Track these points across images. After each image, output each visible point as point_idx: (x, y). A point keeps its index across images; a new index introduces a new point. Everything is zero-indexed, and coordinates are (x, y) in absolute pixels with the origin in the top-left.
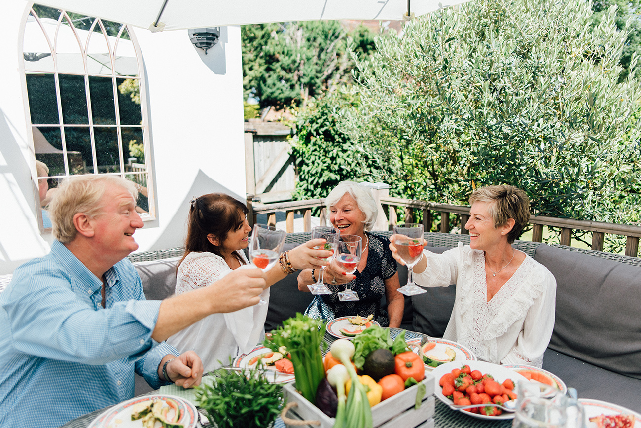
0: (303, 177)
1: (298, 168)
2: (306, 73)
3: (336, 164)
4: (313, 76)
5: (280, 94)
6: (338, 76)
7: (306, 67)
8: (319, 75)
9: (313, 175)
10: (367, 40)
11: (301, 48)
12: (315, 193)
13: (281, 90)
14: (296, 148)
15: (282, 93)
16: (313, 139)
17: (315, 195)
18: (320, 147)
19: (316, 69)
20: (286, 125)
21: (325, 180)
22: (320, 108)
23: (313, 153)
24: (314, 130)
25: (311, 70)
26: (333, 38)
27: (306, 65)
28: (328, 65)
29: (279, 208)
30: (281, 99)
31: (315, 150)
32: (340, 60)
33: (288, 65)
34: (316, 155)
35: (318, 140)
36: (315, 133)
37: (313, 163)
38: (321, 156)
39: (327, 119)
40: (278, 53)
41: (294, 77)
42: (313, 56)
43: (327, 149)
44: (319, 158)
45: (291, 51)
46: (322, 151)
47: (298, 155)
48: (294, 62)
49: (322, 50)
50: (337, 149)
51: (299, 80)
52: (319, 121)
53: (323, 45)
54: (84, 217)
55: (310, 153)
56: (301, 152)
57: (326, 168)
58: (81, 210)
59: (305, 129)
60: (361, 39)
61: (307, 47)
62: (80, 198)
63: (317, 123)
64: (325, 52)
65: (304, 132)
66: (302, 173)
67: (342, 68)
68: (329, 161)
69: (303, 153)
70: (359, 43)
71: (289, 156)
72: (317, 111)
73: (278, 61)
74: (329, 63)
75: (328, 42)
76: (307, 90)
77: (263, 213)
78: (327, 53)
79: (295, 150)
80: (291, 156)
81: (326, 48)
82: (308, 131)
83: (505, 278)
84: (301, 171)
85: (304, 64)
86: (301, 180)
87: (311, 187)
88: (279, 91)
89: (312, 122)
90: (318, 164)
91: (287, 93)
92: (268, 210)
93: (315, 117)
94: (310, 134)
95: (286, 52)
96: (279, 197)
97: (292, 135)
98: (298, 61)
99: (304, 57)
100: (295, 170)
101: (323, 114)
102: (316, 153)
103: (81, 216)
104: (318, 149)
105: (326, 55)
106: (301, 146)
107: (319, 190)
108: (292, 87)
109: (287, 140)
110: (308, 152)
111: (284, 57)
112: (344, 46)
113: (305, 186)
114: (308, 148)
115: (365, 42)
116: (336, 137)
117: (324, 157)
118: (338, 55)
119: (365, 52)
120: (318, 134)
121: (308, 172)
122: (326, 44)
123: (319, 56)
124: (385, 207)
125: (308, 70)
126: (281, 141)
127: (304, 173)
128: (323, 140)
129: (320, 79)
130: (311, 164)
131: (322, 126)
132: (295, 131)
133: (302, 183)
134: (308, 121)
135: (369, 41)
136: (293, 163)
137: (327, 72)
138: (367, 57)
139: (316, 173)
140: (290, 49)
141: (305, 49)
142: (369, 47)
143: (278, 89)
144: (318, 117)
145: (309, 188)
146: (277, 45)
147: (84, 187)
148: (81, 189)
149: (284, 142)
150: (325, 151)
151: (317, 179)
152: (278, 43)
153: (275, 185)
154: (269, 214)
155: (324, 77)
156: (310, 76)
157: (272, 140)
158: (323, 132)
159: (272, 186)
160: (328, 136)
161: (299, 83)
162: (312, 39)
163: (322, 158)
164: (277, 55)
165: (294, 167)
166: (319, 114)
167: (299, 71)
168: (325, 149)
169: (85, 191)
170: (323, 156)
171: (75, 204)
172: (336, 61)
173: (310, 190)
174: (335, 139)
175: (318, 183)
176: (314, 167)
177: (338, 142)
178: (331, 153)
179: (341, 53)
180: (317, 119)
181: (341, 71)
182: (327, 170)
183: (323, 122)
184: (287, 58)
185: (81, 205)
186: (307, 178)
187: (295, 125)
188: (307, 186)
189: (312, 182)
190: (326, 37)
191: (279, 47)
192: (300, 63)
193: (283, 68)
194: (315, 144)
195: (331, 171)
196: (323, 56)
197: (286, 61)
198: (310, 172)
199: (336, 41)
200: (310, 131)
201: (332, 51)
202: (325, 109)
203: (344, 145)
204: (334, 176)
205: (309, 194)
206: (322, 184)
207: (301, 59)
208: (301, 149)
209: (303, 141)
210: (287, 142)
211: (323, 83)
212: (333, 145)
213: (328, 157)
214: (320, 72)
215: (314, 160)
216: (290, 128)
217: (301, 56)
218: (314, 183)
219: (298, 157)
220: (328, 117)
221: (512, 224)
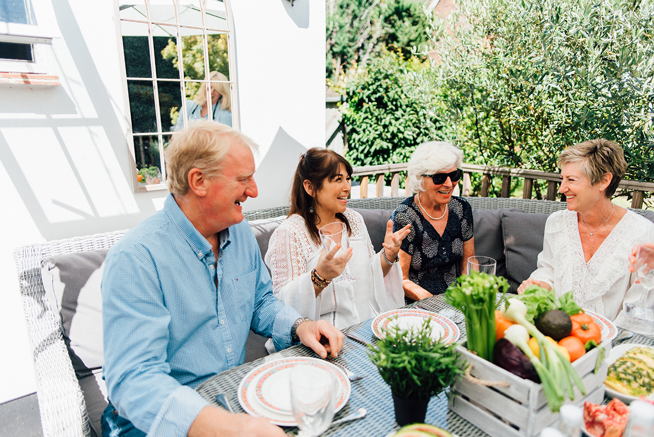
0: (353, 145)
1: (347, 136)
2: (338, 42)
3: (388, 132)
4: (346, 45)
6: (371, 45)
7: (339, 35)
8: (351, 44)
9: (363, 143)
10: (403, 6)
11: (334, 15)
12: (365, 162)
14: (347, 115)
16: (365, 106)
17: (365, 164)
19: (349, 38)
20: (336, 92)
21: (378, 149)
22: (373, 74)
23: (365, 121)
24: (367, 97)
25: (344, 39)
26: (367, 4)
28: (361, 34)
31: (367, 118)
32: (373, 28)
34: (367, 123)
35: (370, 107)
36: (367, 100)
37: (364, 130)
38: (372, 123)
39: (381, 85)
42: (346, 24)
43: (379, 117)
44: (371, 126)
46: (374, 119)
47: (348, 123)
48: (327, 30)
49: (355, 17)
50: (390, 116)
51: (331, 49)
52: (371, 87)
53: (357, 12)
54: (200, 174)
55: (361, 121)
56: (351, 119)
57: (377, 136)
59: (356, 96)
60: (396, 5)
61: (340, 14)
62: (202, 150)
63: (369, 90)
64: (358, 19)
65: (356, 99)
66: (351, 142)
67: (375, 37)
68: (381, 129)
69: (354, 121)
70: (393, 9)
71: (339, 124)
72: (369, 76)
74: (362, 31)
75: (362, 9)
76: (339, 60)
78: (360, 20)
79: (345, 118)
80: (341, 123)
81: (359, 15)
82: (360, 97)
84: (351, 139)
85: (337, 32)
86: (351, 148)
87: (362, 156)
89: (363, 89)
90: (370, 132)
93: (368, 82)
94: (361, 101)
97: (342, 102)
98: (331, 29)
99: (337, 25)
100: (344, 138)
101: (376, 79)
102: (367, 120)
103: (197, 172)
104: (370, 117)
105: (360, 23)
106: (353, 113)
107: (369, 159)
109: (338, 107)
110: (359, 119)
112: (378, 13)
113: (354, 156)
114: (358, 115)
115: (400, 9)
116: (389, 104)
117: (376, 125)
118: (371, 23)
119: (400, 19)
120: (370, 100)
121: (359, 140)
122: (360, 11)
123: (352, 25)
125: (341, 39)
126: (330, 108)
127: (354, 142)
128: (375, 107)
129: (353, 48)
130: (362, 132)
131: (374, 92)
132: (345, 97)
133: (351, 152)
134: (360, 87)
135: (405, 8)
136: (341, 131)
137: (361, 40)
138: (402, 24)
139: (367, 141)
141: (337, 17)
142: (404, 14)
144: (370, 83)
145: (359, 157)
149: (334, 109)
150: (377, 119)
151: (368, 148)
155: (356, 47)
156: (343, 45)
158: (376, 99)
160: (380, 103)
161: (331, 52)
162: (345, 6)
163: (374, 126)
165: (343, 135)
166: (372, 80)
167: (331, 39)
168: (377, 117)
170: (375, 124)
172: (369, 29)
173: (360, 159)
174: (388, 107)
175: (369, 152)
176: (365, 135)
177: (391, 109)
178: (383, 121)
179: (375, 20)
180: (369, 85)
181: (374, 40)
182: (378, 138)
183: (376, 88)
186: (357, 146)
187: (345, 91)
188: (357, 156)
189: (362, 152)
190: (360, 4)
192: (332, 31)
194: (366, 112)
195: (382, 139)
196: (356, 23)
198: (361, 140)
199: (370, 8)
200: (362, 98)
201: (366, 18)
202: (377, 75)
203: (396, 112)
204: (385, 145)
205: (359, 163)
206: (374, 153)
207: (334, 28)
208: (352, 116)
209: (354, 108)
210: (337, 109)
211: (355, 52)
212: (385, 112)
213: (380, 125)
214: (352, 40)
215: (365, 128)
216: (341, 94)
217: (334, 24)
218: (366, 151)
219: (348, 126)
220: (382, 84)
221: (609, 178)
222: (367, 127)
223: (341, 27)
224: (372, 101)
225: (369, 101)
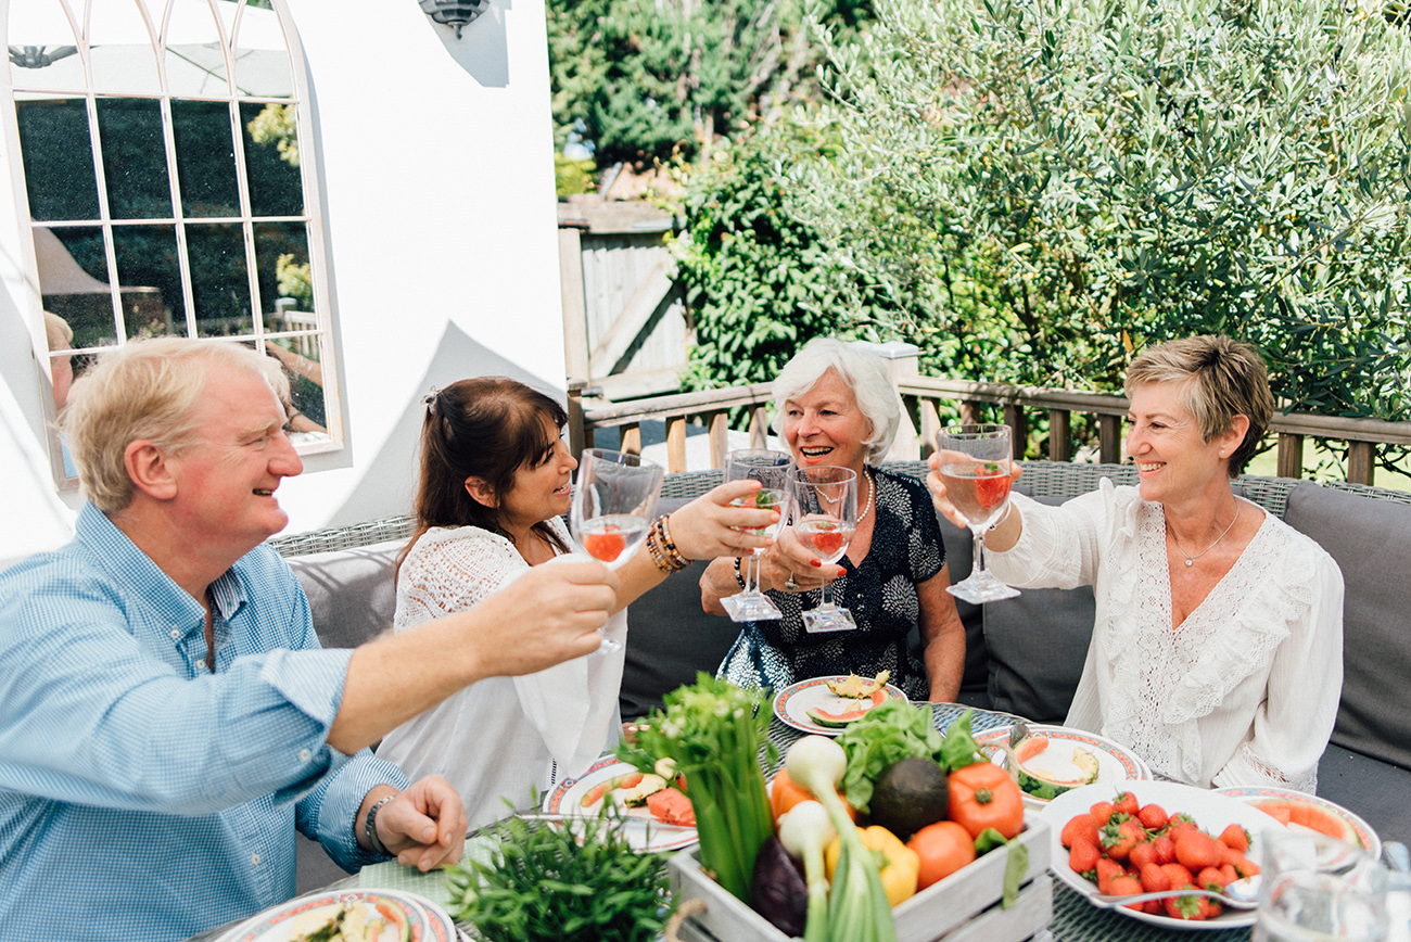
0: (705, 334)
1: (692, 311)
2: (706, 80)
3: (785, 299)
4: (723, 87)
5: (643, 132)
6: (785, 85)
7: (707, 65)
8: (738, 84)
9: (729, 328)
11: (694, 18)
12: (735, 372)
13: (647, 123)
14: (687, 263)
15: (650, 129)
16: (727, 240)
17: (736, 377)
18: (744, 258)
19: (731, 70)
20: (661, 208)
21: (761, 340)
22: (743, 164)
23: (729, 274)
24: (732, 218)
25: (719, 73)
27: (705, 59)
28: (760, 60)
29: (648, 412)
30: (646, 145)
31: (734, 267)
32: (789, 47)
33: (663, 62)
34: (735, 280)
35: (741, 241)
36: (731, 225)
37: (729, 298)
38: (748, 280)
39: (761, 189)
40: (638, 33)
41: (676, 90)
42: (723, 38)
43: (762, 264)
44: (744, 285)
45: (669, 27)
46: (751, 269)
47: (692, 280)
48: (677, 53)
49: (743, 23)
50: (786, 263)
51: (690, 97)
52: (741, 196)
53: (746, 10)
54: (153, 450)
55: (721, 274)
56: (699, 272)
57: (761, 310)
58: (146, 434)
59: (706, 216)
61: (706, 16)
62: (142, 400)
63: (736, 201)
64: (750, 28)
65: (705, 224)
66: (702, 324)
67: (794, 65)
68: (768, 292)
69: (705, 275)
70: (834, 3)
71: (670, 283)
72: (736, 170)
73: (636, 52)
74: (760, 53)
75: (759, 3)
76: (710, 120)
77: (607, 424)
78: (756, 29)
79: (684, 268)
80: (675, 282)
81: (752, 18)
82: (716, 220)
83: (1216, 571)
84: (700, 318)
85: (701, 57)
86: (702, 341)
87: (727, 359)
88: (643, 126)
89: (724, 198)
90: (743, 302)
91: (663, 130)
92: (622, 416)
93: (732, 185)
94: (719, 228)
95: (656, 31)
96: (648, 385)
97: (677, 232)
98: (686, 50)
99: (701, 41)
100: (685, 317)
101: (751, 178)
102: (735, 274)
103: (144, 448)
104: (741, 265)
105: (754, 35)
106: (699, 258)
107: (745, 365)
108: (674, 114)
109: (665, 245)
110: (717, 271)
111: (653, 43)
112: (798, 10)
113: (711, 357)
114: (715, 261)
117: (757, 283)
118: (783, 33)
119: (848, 24)
120: (740, 227)
121: (718, 321)
122: (754, 8)
123: (737, 38)
124: (911, 402)
125: (711, 74)
126: (648, 247)
127: (707, 324)
128: (753, 241)
129: (741, 94)
130: (723, 301)
131: (749, 207)
132: (683, 220)
133: (702, 350)
134: (714, 195)
136: (679, 301)
137: (758, 76)
138: (855, 36)
139: (738, 323)
140: (665, 22)
141: (702, 22)
143: (639, 120)
144: (738, 185)
145: (722, 360)
146: (633, 14)
147: (153, 374)
148: (146, 381)
149: (656, 249)
150: (757, 268)
151: (739, 337)
152: (636, 9)
153: (639, 356)
154: (624, 428)
155: (751, 89)
156: (716, 87)
157: (626, 246)
158: (752, 222)
159: (630, 359)
160: (765, 232)
161: (689, 104)
163: (752, 285)
164: (634, 39)
165: (683, 309)
166: (742, 177)
167: (688, 74)
168: (757, 264)
169: (154, 385)
170: (754, 280)
171: (129, 417)
172: (778, 48)
173: (724, 366)
174: (782, 239)
175: (742, 349)
176: (733, 308)
177: (790, 244)
178: (773, 274)
179: (792, 28)
180: (737, 191)
181: (791, 73)
182: (764, 314)
183: (752, 198)
184: (659, 44)
185: (145, 419)
186: (714, 335)
187: (682, 207)
188: (717, 356)
189: (728, 347)
191: (639, 18)
192: (690, 57)
193: (650, 70)
194: (732, 253)
195: (774, 317)
196: (746, 37)
197: (658, 52)
198: (724, 320)
200: (720, 220)
201: (769, 25)
202: (754, 166)
203: (804, 252)
204: (781, 330)
205: (722, 374)
206: (753, 349)
207: (694, 46)
208: (699, 265)
209: (704, 245)
210: (663, 249)
211: (748, 102)
212: (776, 254)
213: (766, 284)
214: (740, 76)
215: (731, 290)
216: (671, 214)
217: (693, 40)
218: (734, 347)
219: (693, 286)
220: (764, 186)
221: (1241, 427)
222: (735, 290)
223: (711, 46)
224: (742, 228)
225: (736, 228)
